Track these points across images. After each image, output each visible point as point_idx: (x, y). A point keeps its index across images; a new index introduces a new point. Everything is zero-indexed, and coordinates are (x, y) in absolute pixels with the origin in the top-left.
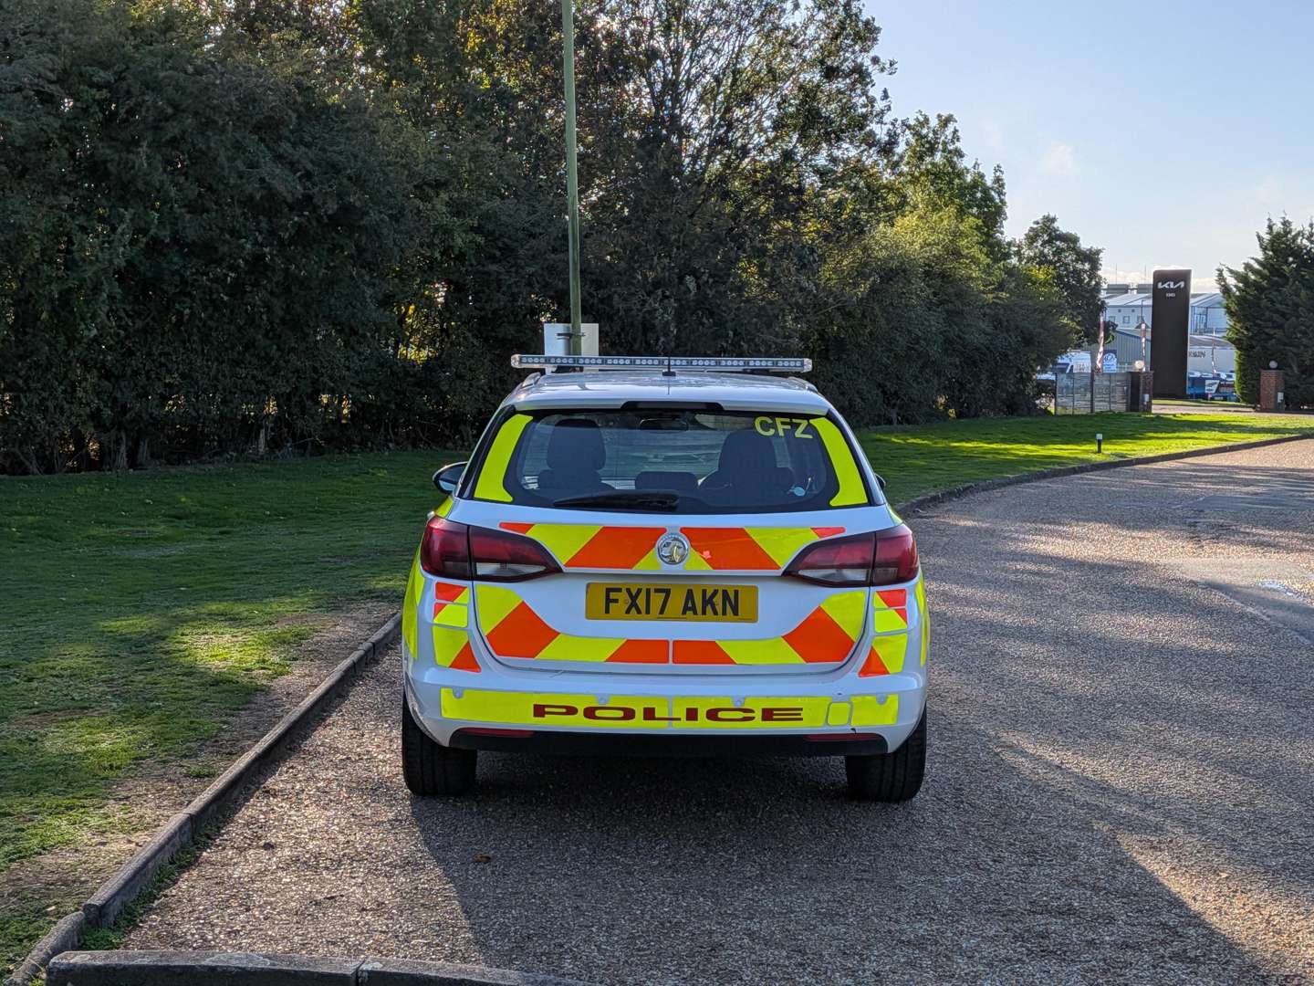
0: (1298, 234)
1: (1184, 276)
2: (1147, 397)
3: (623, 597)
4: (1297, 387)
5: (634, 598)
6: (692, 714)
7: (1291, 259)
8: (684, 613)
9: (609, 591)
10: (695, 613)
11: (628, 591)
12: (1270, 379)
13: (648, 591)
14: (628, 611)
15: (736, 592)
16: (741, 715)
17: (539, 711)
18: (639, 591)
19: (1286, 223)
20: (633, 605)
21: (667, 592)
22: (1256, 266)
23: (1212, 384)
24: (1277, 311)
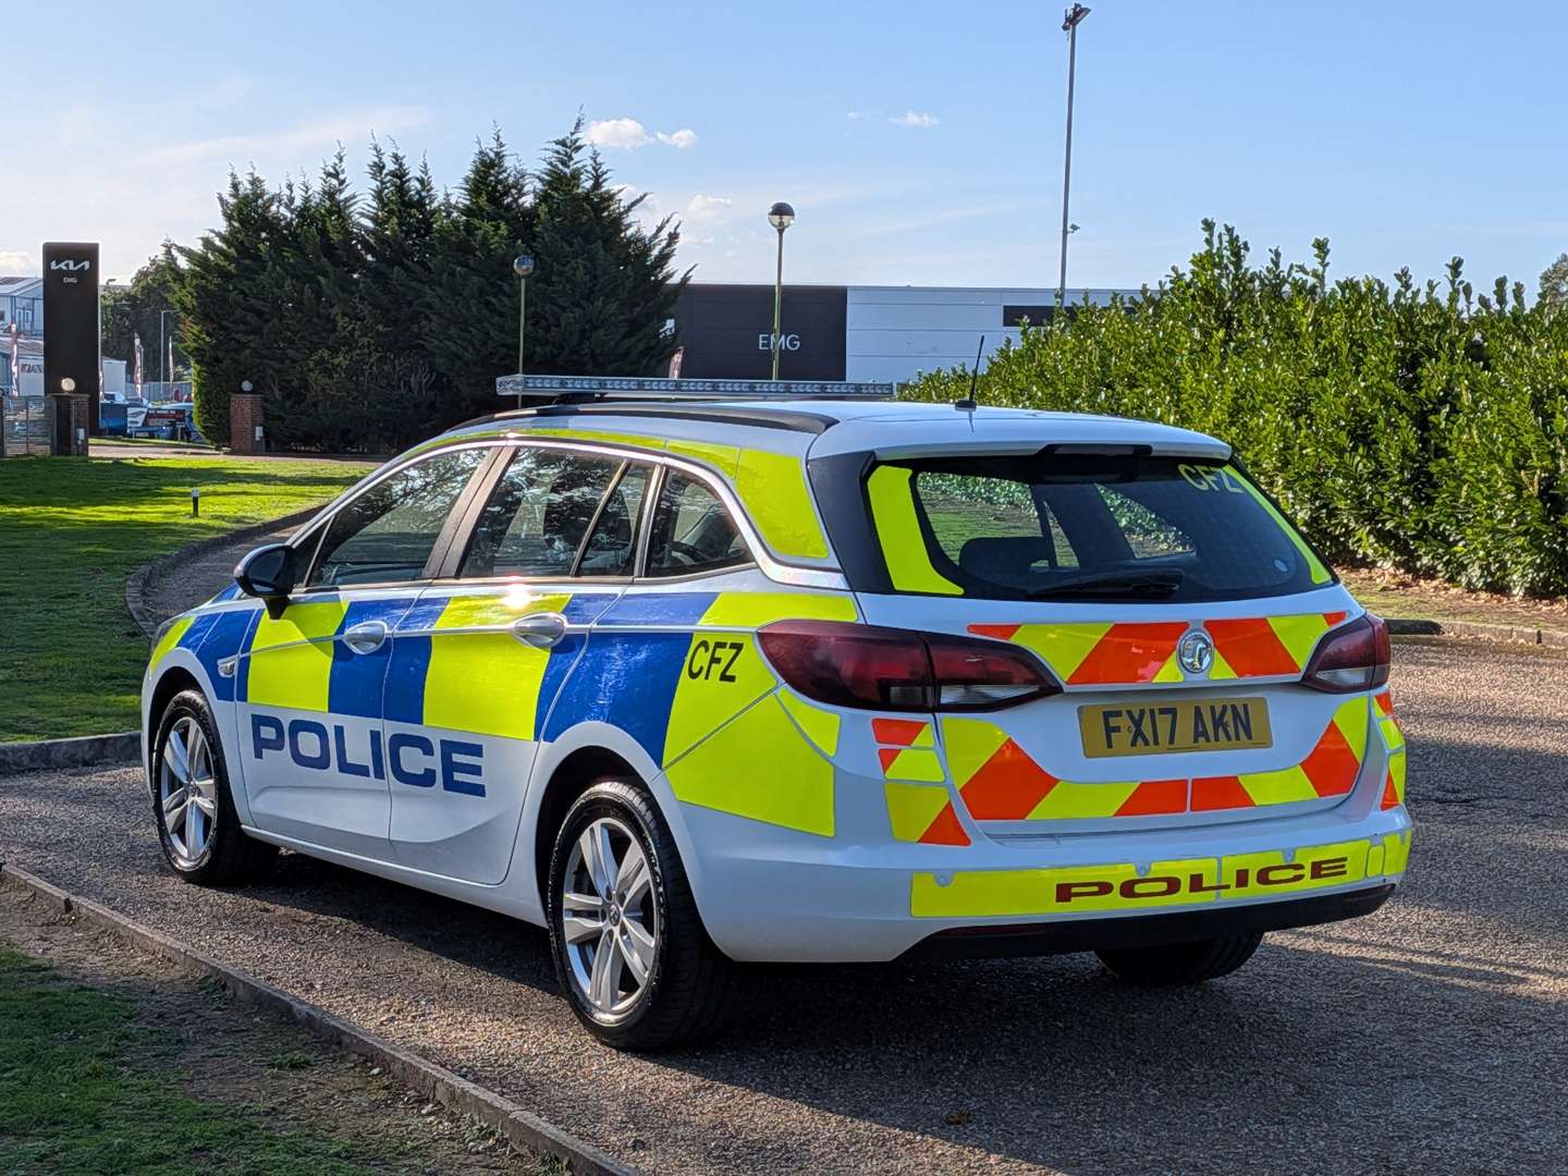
0: (271, 200)
1: (89, 253)
2: (81, 432)
3: (1124, 722)
4: (280, 418)
5: (1138, 723)
6: (1242, 879)
7: (264, 235)
8: (1196, 741)
9: (1107, 715)
10: (1208, 740)
11: (1129, 713)
12: (244, 406)
13: (1152, 711)
14: (1134, 744)
15: (1245, 706)
16: (1291, 873)
17: (1064, 892)
18: (1142, 713)
19: (255, 182)
20: (1139, 734)
21: (1172, 712)
22: (218, 242)
23: (138, 414)
24: (252, 309)
